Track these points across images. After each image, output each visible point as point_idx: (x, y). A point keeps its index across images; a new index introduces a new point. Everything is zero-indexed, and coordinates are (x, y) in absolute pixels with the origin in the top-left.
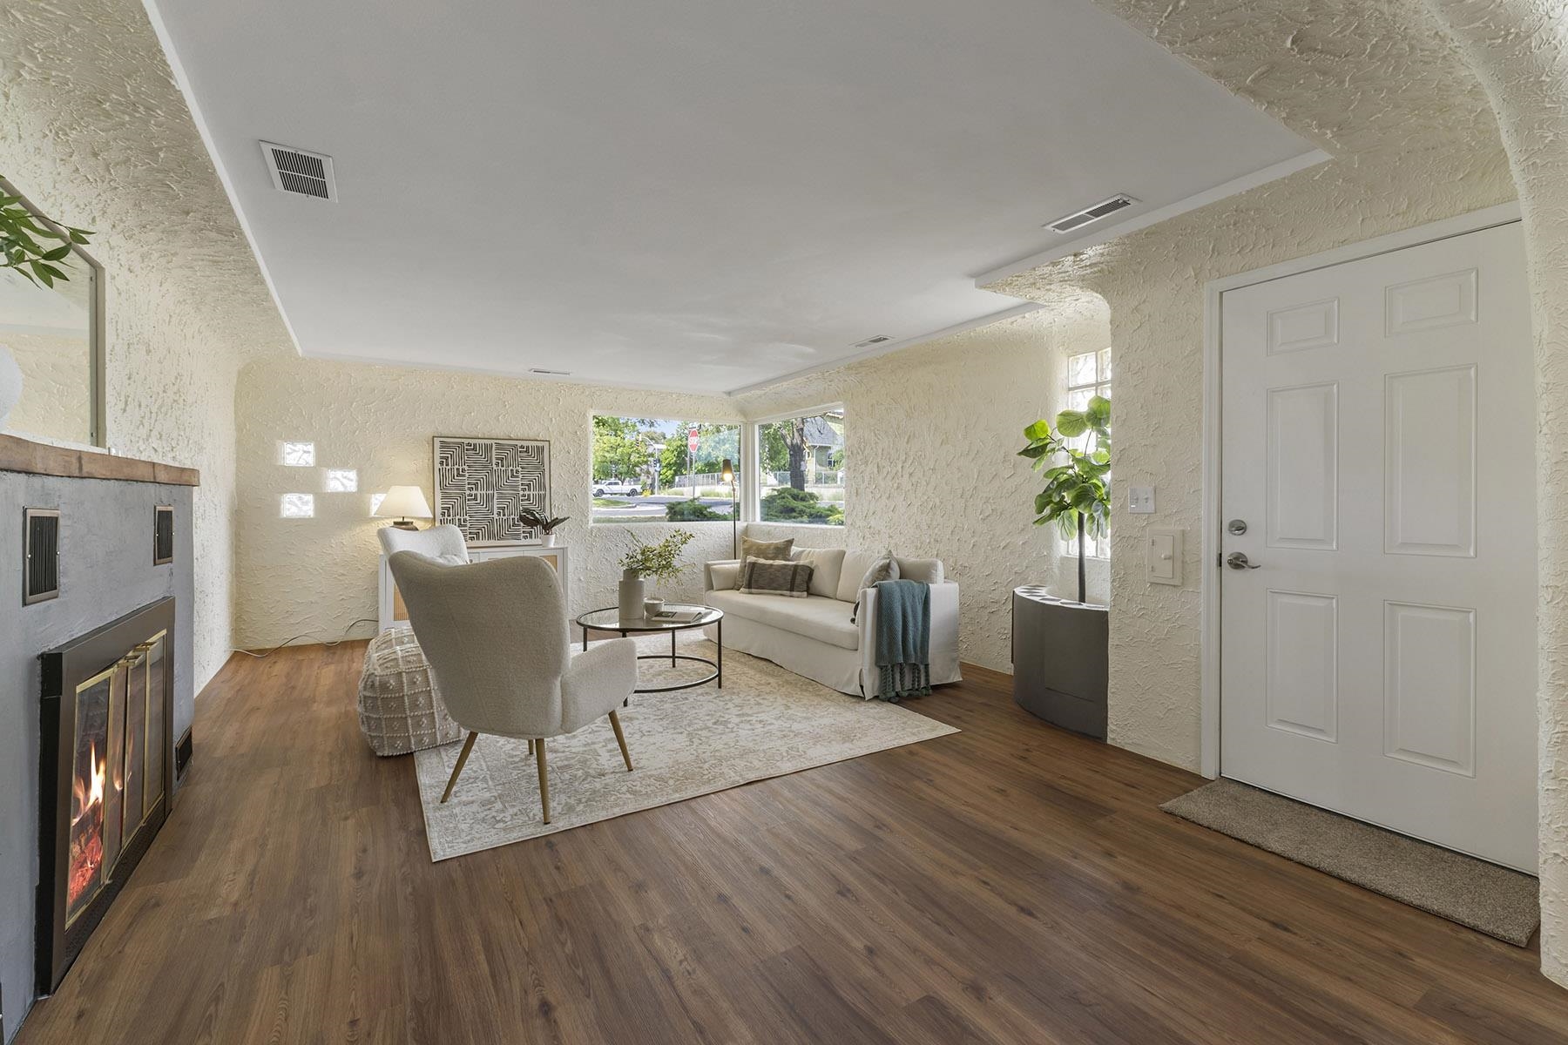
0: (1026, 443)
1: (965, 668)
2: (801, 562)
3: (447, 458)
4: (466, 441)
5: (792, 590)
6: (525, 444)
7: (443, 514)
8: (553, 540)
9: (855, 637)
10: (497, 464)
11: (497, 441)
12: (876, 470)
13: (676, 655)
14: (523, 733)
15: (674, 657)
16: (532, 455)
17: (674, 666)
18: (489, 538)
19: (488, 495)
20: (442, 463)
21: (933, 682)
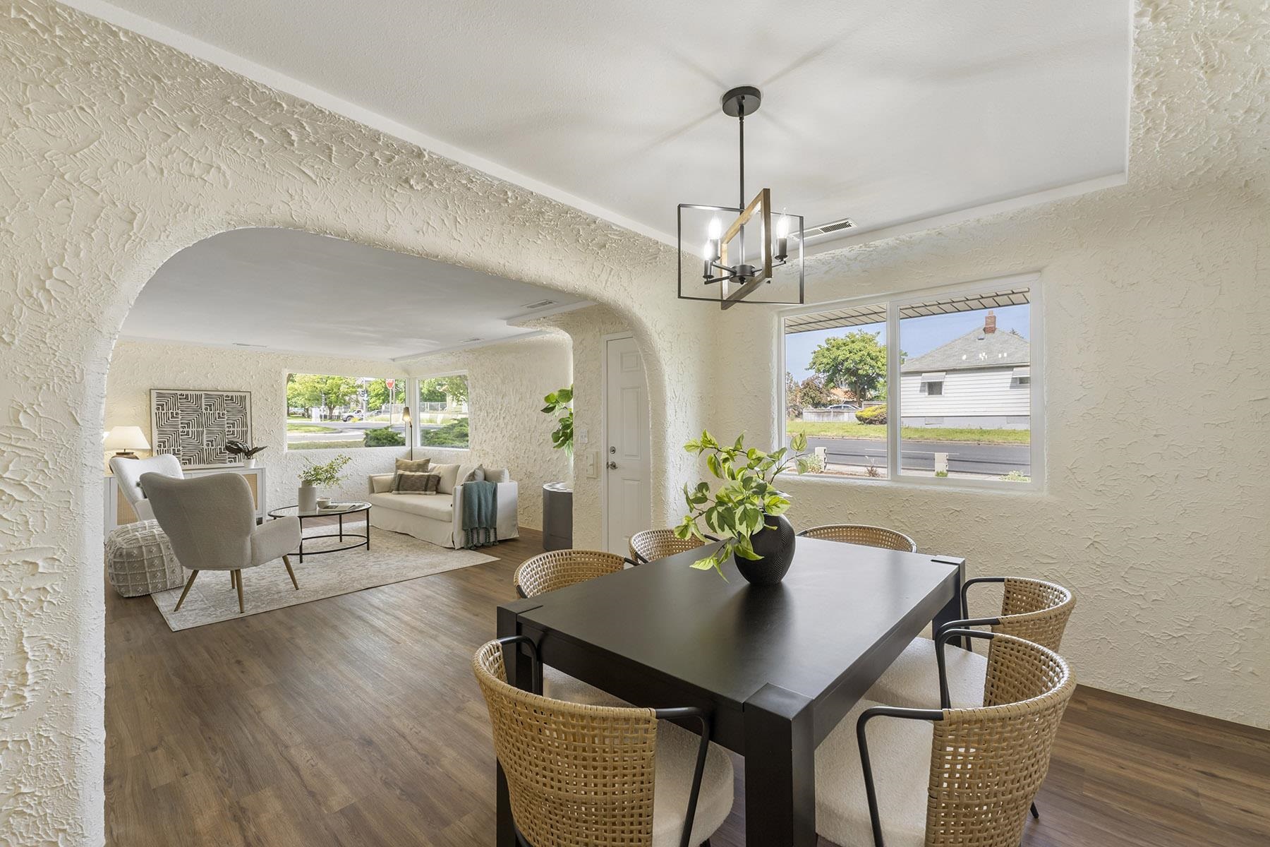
0: (546, 405)
1: (521, 530)
2: (433, 473)
3: (162, 405)
4: (179, 393)
5: (426, 490)
6: (230, 394)
7: (160, 446)
8: (254, 463)
9: (450, 514)
10: (206, 409)
11: (206, 392)
12: (486, 415)
13: (343, 534)
14: (228, 567)
15: (341, 535)
16: (237, 403)
17: (341, 541)
18: (200, 463)
19: (198, 432)
20: (158, 409)
21: (499, 538)
